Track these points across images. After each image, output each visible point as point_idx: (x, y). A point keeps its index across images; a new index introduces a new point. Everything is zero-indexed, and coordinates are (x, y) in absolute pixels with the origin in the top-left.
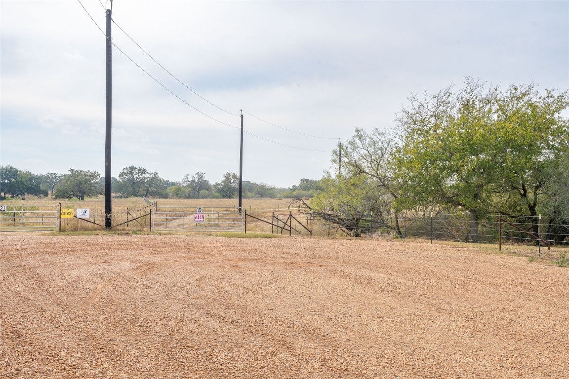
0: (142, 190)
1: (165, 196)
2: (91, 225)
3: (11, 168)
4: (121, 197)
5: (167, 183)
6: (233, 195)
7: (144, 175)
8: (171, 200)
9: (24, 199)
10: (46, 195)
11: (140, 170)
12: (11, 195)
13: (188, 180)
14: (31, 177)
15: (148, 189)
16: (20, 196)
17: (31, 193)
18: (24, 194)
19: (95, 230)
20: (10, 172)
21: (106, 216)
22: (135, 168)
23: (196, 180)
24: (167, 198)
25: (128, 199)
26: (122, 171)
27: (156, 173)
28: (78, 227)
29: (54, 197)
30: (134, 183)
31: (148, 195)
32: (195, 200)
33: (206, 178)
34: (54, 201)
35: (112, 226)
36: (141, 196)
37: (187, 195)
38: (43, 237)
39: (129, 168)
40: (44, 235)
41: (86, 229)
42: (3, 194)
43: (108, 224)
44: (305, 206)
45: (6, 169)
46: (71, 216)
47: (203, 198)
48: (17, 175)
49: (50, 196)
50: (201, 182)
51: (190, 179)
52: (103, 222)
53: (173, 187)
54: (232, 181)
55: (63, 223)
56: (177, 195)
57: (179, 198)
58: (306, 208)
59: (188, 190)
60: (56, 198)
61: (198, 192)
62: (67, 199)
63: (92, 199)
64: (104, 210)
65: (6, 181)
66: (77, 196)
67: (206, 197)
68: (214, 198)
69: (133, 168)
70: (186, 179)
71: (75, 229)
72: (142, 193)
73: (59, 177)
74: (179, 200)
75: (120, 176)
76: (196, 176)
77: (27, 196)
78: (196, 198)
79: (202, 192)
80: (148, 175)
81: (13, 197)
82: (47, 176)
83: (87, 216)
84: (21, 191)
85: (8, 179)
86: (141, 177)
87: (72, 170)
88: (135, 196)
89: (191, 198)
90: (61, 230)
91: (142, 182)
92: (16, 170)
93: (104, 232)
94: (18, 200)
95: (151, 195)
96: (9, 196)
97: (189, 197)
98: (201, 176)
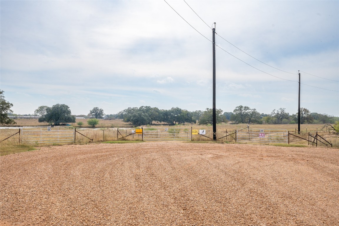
0: (247, 119)
1: (261, 123)
2: (206, 138)
3: (178, 108)
4: (234, 123)
5: (263, 115)
6: (304, 122)
7: (248, 111)
8: (264, 125)
9: (184, 125)
10: (195, 123)
11: (245, 107)
12: (178, 123)
13: (274, 113)
14: (188, 113)
15: (250, 119)
16: (182, 123)
17: (188, 122)
18: (185, 123)
19: (208, 140)
20: (178, 110)
21: (214, 133)
22: (243, 107)
23: (280, 113)
24: (261, 124)
25: (238, 124)
26: (235, 109)
27: (255, 109)
28: (200, 139)
29: (199, 123)
30: (242, 115)
31: (250, 122)
32: (279, 125)
33: (286, 111)
34: (198, 126)
35: (217, 139)
36: (246, 123)
37: (274, 122)
38: (183, 143)
39: (239, 106)
40: (183, 142)
41: (204, 140)
42: (174, 122)
43: (215, 138)
44: (333, 129)
45: (176, 109)
46: (197, 134)
47: (284, 123)
48: (181, 112)
49: (197, 123)
50: (283, 114)
51: (276, 112)
52: (212, 137)
53: (266, 117)
54: (303, 113)
55: (193, 137)
56: (268, 122)
57: (269, 124)
58: (334, 130)
59: (274, 119)
60: (200, 125)
61: (281, 121)
62: (205, 125)
63: (219, 125)
64: (212, 131)
65: (176, 116)
66: (210, 123)
67: (286, 123)
68: (291, 124)
69: (241, 107)
70: (273, 112)
71: (199, 140)
72: (247, 121)
73: (202, 113)
74: (269, 125)
75: (234, 111)
76: (280, 110)
77: (186, 123)
78: (280, 124)
79: (284, 120)
80: (250, 111)
81: (179, 124)
82: (196, 113)
83: (204, 133)
84: (183, 120)
85: (176, 114)
86: (246, 112)
87: (208, 109)
88: (243, 123)
89: (277, 124)
90: (193, 140)
91: (247, 115)
92: (180, 110)
93: (211, 142)
94: (181, 126)
95: (252, 122)
96: (177, 123)
97: (275, 123)
98: (283, 111)
